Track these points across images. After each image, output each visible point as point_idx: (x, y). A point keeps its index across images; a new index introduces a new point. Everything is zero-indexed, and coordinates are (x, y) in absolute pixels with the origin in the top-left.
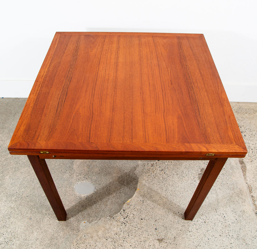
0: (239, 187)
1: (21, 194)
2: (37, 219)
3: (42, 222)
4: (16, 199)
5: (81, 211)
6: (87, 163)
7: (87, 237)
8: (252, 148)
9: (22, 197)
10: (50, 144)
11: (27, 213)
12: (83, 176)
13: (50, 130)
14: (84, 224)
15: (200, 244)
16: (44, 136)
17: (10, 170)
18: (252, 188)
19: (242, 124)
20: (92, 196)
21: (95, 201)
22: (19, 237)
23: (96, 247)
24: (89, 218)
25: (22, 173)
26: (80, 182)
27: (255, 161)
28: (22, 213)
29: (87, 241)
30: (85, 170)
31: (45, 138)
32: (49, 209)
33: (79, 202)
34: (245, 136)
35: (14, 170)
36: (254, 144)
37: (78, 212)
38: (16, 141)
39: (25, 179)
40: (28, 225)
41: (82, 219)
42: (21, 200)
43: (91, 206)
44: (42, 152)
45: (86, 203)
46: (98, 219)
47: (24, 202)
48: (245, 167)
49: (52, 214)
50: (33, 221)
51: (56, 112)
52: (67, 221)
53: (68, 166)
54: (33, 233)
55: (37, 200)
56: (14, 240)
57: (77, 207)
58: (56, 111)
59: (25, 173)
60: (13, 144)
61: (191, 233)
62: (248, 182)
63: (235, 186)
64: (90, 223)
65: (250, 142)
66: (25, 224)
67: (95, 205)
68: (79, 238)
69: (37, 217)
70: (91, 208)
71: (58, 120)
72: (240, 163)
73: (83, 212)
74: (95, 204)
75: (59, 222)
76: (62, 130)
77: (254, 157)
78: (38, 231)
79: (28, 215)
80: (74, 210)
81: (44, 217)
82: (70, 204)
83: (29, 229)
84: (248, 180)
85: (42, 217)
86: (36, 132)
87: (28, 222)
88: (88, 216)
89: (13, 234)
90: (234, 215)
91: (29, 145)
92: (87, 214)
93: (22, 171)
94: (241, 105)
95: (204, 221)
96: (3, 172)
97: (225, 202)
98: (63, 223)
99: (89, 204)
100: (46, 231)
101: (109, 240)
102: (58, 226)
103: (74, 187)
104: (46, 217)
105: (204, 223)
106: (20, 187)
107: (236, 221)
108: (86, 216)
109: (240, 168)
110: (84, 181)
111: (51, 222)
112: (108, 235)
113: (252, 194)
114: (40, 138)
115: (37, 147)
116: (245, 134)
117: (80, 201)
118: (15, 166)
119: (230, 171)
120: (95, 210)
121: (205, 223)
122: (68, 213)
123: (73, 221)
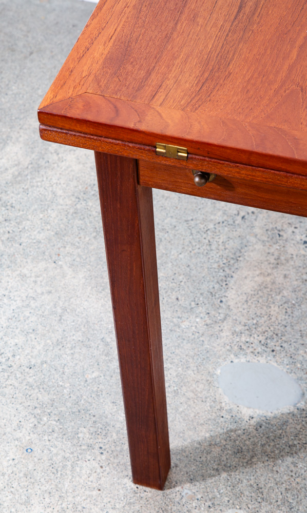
1: (10, 355)
2: (54, 458)
3: (68, 472)
5: (228, 468)
6: (285, 293)
9: (9, 363)
10: (199, 123)
11: (19, 426)
12: (261, 338)
13: (206, 75)
16: (179, 91)
20: (285, 423)
21: (295, 445)
24: (257, 505)
25: (23, 277)
26: (243, 360)
30: (273, 319)
31: (182, 99)
32: (104, 433)
33: (227, 433)
37: (217, 470)
38: (71, 91)
39: (33, 304)
40: (15, 469)
41: (227, 499)
42: (6, 374)
43: (275, 458)
44: (165, 148)
45: (255, 444)
47: (16, 385)
49: (115, 454)
50: (36, 460)
51: (235, 14)
52: (167, 491)
53: (204, 287)
54: (27, 503)
55: (65, 388)
57: (216, 451)
58: (236, 10)
59: (35, 282)
60: (59, 98)
66: (5, 464)
67: (289, 459)
69: (54, 450)
70: (270, 467)
71: (239, 42)
73: (236, 475)
74: (291, 454)
75: (134, 486)
76: (253, 81)
78: (47, 500)
79: (21, 435)
80: (204, 459)
81: (80, 454)
82: (191, 433)
83: (15, 485)
85: (72, 453)
86: (149, 73)
87: (16, 461)
88: (253, 494)
91: (117, 111)
92: (251, 486)
93: (25, 271)
98: (150, 495)
99: (268, 449)
100: (80, 508)
102: (130, 503)
103: (218, 372)
104: (89, 457)
106: (8, 327)
108: (247, 493)
110: (262, 360)
111: (103, 479)
114: (163, 97)
115: (150, 124)
117: (231, 431)
120: (286, 478)
122: (178, 462)
123: (192, 499)
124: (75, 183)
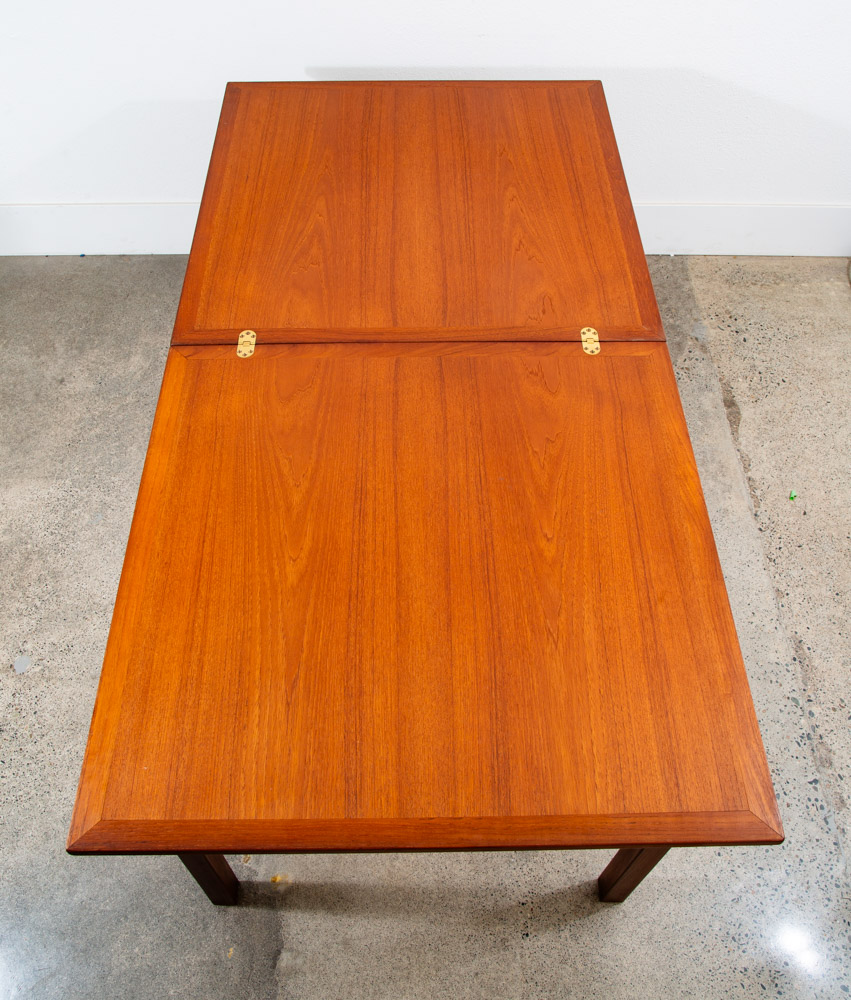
0: (717, 459)
8: (760, 369)
17: (137, 433)
18: (750, 460)
19: (740, 313)
27: (765, 400)
34: (745, 340)
36: (768, 359)
48: (739, 413)
62: (742, 448)
63: (709, 456)
65: (755, 355)
72: (725, 405)
77: (764, 390)
84: (744, 442)
94: (742, 263)
96: (119, 437)
109: (725, 417)
113: (749, 474)
116: (746, 336)
119: (699, 423)
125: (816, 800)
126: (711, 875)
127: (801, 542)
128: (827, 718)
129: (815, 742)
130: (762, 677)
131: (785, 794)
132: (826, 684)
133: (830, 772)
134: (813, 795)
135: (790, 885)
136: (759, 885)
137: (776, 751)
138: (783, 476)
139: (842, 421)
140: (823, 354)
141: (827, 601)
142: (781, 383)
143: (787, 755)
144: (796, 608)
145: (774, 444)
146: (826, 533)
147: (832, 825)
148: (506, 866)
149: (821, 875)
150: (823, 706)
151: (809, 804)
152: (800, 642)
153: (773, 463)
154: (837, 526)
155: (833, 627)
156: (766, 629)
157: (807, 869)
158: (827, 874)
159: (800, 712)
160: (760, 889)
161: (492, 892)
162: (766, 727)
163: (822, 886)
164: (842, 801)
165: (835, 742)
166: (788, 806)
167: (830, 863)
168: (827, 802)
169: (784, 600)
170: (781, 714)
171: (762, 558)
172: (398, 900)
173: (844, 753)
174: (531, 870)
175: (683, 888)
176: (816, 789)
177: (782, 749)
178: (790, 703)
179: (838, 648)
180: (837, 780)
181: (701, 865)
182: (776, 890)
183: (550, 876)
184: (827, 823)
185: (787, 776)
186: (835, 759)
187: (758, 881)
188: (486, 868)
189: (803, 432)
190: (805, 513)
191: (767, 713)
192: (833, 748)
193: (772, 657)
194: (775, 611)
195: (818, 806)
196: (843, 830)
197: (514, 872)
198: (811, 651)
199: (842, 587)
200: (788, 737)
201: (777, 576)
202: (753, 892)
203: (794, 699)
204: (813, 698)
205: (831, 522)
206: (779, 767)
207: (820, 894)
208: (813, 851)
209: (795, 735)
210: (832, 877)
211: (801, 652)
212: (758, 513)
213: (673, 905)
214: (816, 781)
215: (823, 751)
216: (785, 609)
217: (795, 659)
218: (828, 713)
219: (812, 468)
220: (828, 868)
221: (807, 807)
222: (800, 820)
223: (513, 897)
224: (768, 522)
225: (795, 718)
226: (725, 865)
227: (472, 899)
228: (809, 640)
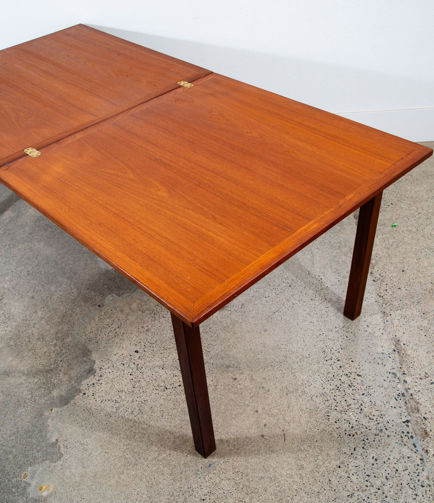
0: (348, 245)
1: (19, 273)
3: (49, 300)
4: (12, 279)
5: (107, 284)
7: (115, 311)
9: (20, 275)
11: (28, 292)
14: (111, 298)
15: (280, 310)
22: (16, 319)
23: (128, 321)
24: (119, 291)
25: (19, 250)
28: (21, 293)
29: (115, 315)
32: (60, 286)
35: (7, 247)
37: (103, 286)
39: (25, 256)
40: (29, 304)
41: (108, 293)
42: (19, 279)
45: (115, 276)
46: (131, 291)
47: (24, 281)
49: (65, 291)
50: (36, 300)
54: (36, 312)
56: (9, 322)
57: (102, 281)
59: (25, 250)
61: (267, 299)
63: (343, 244)
64: (119, 296)
66: (25, 304)
68: (103, 313)
69: (43, 295)
70: (122, 280)
78: (43, 310)
79: (29, 294)
80: (98, 284)
81: (52, 294)
82: (92, 278)
83: (30, 308)
85: (49, 295)
87: (29, 302)
88: (117, 289)
89: (6, 316)
90: (336, 276)
93: (20, 247)
95: (290, 284)
97: (325, 263)
98: (80, 299)
99: (120, 276)
100: (55, 309)
101: (147, 312)
102: (74, 303)
103: (99, 259)
104: (56, 294)
105: (288, 287)
106: (17, 265)
107: (338, 282)
108: (114, 289)
111: (62, 299)
112: (145, 307)
117: (106, 274)
118: (9, 243)
120: (127, 282)
121: (290, 286)
122: (89, 287)
123: (95, 296)
124: (34, 217)
125: (408, 433)
126: (333, 479)
127: (401, 286)
128: (416, 384)
129: (407, 398)
130: (372, 361)
131: (386, 429)
132: (416, 364)
133: (418, 415)
134: (406, 429)
135: (389, 486)
136: (367, 486)
137: (380, 404)
138: (390, 252)
139: (428, 222)
140: (418, 189)
141: (417, 317)
142: (390, 205)
143: (388, 406)
144: (396, 322)
145: (384, 236)
146: (417, 281)
147: (419, 448)
148: (194, 476)
149: (411, 479)
150: (413, 377)
151: (403, 435)
152: (398, 341)
153: (384, 246)
154: (424, 277)
155: (421, 331)
156: (376, 335)
157: (401, 475)
158: (415, 478)
159: (397, 381)
160: (367, 489)
161: (183, 492)
162: (374, 390)
163: (412, 486)
164: (426, 433)
165: (422, 399)
166: (388, 436)
167: (417, 472)
168: (415, 434)
169: (388, 318)
170: (384, 382)
171: (374, 295)
172: (120, 499)
173: (428, 404)
174: (211, 478)
175: (314, 488)
176: (408, 426)
177: (385, 403)
178: (391, 375)
179: (424, 343)
180: (422, 420)
181: (327, 474)
182: (379, 489)
183: (223, 482)
184: (415, 447)
185: (388, 419)
186: (421, 408)
187: (366, 483)
188: (181, 478)
189: (403, 229)
190: (403, 271)
191: (375, 382)
192: (420, 401)
193: (380, 350)
194: (382, 324)
195: (409, 436)
196: (427, 451)
197: (199, 480)
198: (406, 346)
199: (427, 310)
200: (389, 395)
201: (384, 305)
202: (362, 491)
203: (394, 373)
204: (406, 372)
205: (420, 275)
206: (382, 413)
207: (410, 492)
208: (405, 464)
209: (394, 394)
210: (419, 480)
211: (399, 346)
212: (373, 272)
213: (306, 499)
214: (408, 421)
215: (413, 403)
216: (389, 322)
217: (394, 351)
218: (417, 380)
219: (409, 247)
220: (416, 474)
221: (402, 437)
222: (396, 445)
223: (197, 496)
224: (379, 276)
225: (394, 384)
226: (343, 474)
227: (169, 497)
228: (404, 340)
